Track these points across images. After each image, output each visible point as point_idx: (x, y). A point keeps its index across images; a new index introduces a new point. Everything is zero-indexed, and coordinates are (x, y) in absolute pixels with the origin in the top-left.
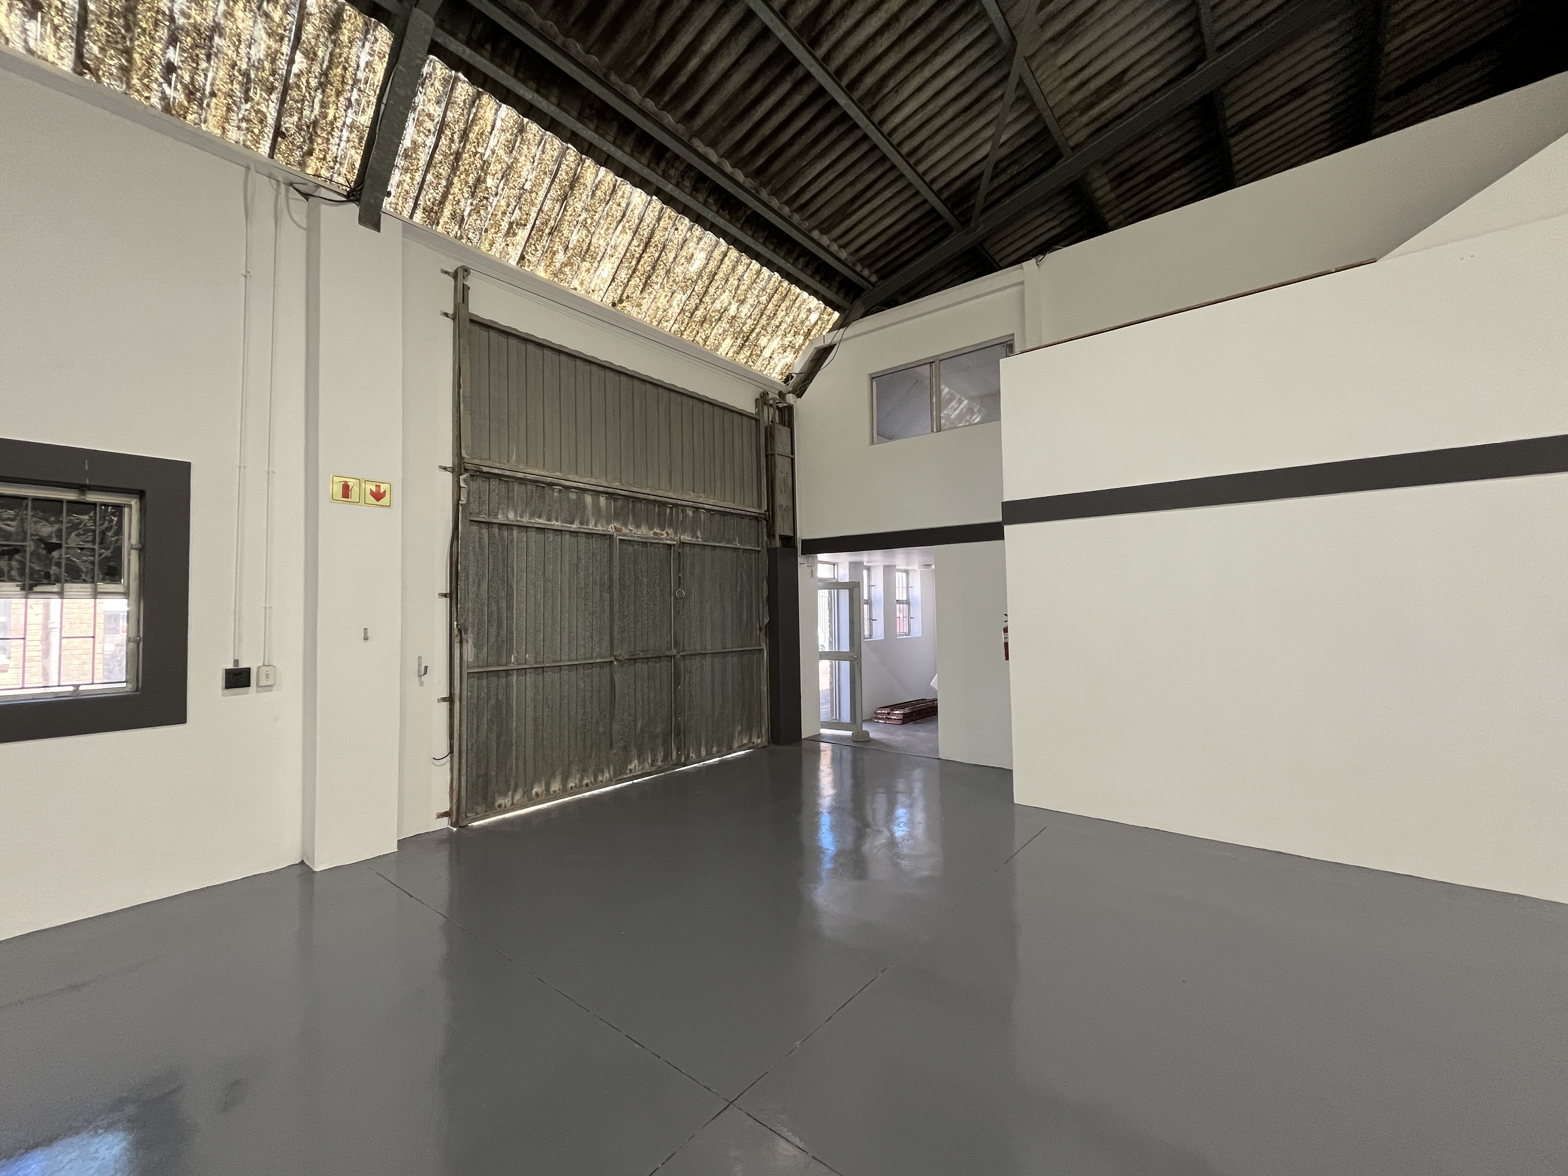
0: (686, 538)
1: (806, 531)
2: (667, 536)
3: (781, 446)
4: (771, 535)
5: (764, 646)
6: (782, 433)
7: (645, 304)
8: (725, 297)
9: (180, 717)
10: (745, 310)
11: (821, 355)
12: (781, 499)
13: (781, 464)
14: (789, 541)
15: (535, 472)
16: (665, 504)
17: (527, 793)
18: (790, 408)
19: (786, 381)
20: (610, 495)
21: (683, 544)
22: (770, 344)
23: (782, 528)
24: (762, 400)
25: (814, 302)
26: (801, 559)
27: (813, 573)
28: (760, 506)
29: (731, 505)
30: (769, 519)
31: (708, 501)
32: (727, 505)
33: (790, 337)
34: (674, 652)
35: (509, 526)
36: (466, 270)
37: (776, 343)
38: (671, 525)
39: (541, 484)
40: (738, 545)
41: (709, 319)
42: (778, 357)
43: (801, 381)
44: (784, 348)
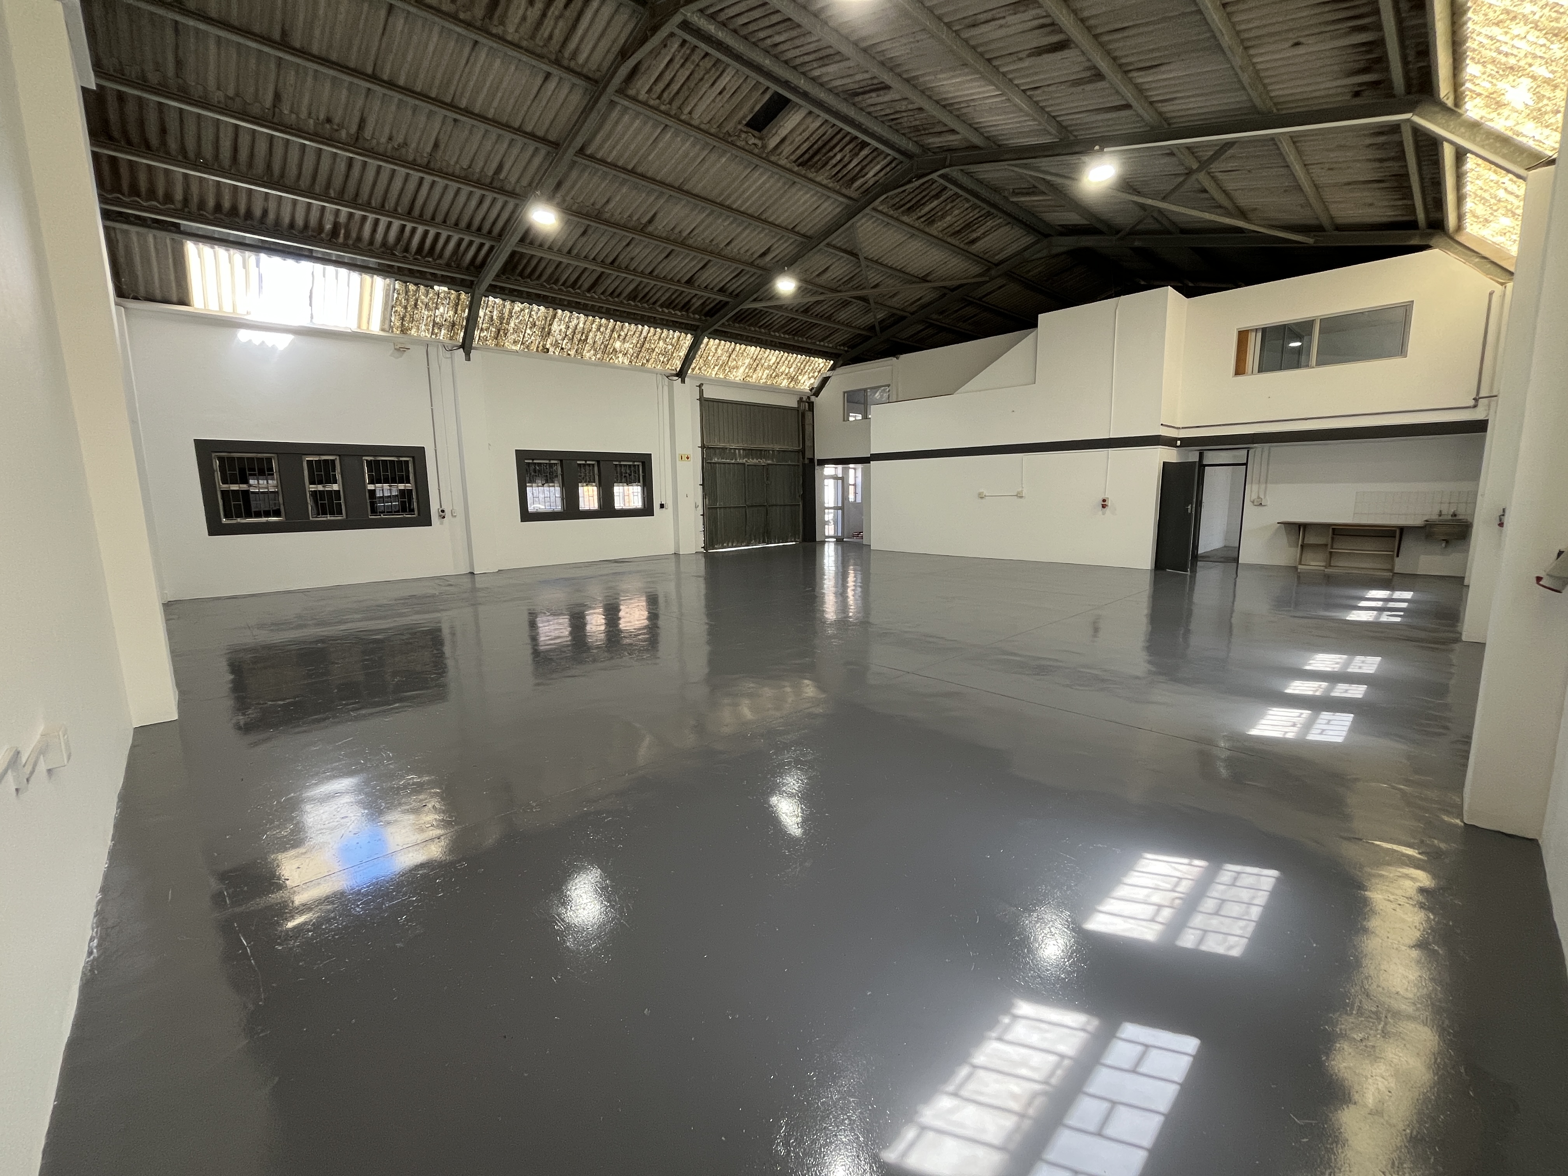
0: (769, 462)
1: (818, 456)
2: (763, 462)
3: (808, 421)
4: (804, 458)
5: (801, 503)
6: (809, 414)
7: (754, 376)
8: (784, 367)
9: (652, 515)
10: (792, 370)
11: (825, 380)
12: (808, 443)
13: (809, 428)
14: (812, 460)
15: (722, 445)
16: (763, 450)
17: (723, 545)
18: (813, 403)
19: (811, 390)
20: (744, 450)
21: (769, 464)
22: (802, 379)
23: (808, 455)
24: (800, 401)
25: (820, 360)
26: (817, 467)
27: (823, 473)
28: (799, 447)
29: (787, 447)
30: (803, 451)
31: (777, 447)
32: (785, 447)
33: (811, 374)
34: (766, 504)
35: (716, 463)
36: (703, 384)
37: (806, 376)
38: (765, 458)
39: (724, 449)
40: (790, 463)
41: (777, 375)
42: (806, 383)
43: (817, 391)
44: (810, 378)
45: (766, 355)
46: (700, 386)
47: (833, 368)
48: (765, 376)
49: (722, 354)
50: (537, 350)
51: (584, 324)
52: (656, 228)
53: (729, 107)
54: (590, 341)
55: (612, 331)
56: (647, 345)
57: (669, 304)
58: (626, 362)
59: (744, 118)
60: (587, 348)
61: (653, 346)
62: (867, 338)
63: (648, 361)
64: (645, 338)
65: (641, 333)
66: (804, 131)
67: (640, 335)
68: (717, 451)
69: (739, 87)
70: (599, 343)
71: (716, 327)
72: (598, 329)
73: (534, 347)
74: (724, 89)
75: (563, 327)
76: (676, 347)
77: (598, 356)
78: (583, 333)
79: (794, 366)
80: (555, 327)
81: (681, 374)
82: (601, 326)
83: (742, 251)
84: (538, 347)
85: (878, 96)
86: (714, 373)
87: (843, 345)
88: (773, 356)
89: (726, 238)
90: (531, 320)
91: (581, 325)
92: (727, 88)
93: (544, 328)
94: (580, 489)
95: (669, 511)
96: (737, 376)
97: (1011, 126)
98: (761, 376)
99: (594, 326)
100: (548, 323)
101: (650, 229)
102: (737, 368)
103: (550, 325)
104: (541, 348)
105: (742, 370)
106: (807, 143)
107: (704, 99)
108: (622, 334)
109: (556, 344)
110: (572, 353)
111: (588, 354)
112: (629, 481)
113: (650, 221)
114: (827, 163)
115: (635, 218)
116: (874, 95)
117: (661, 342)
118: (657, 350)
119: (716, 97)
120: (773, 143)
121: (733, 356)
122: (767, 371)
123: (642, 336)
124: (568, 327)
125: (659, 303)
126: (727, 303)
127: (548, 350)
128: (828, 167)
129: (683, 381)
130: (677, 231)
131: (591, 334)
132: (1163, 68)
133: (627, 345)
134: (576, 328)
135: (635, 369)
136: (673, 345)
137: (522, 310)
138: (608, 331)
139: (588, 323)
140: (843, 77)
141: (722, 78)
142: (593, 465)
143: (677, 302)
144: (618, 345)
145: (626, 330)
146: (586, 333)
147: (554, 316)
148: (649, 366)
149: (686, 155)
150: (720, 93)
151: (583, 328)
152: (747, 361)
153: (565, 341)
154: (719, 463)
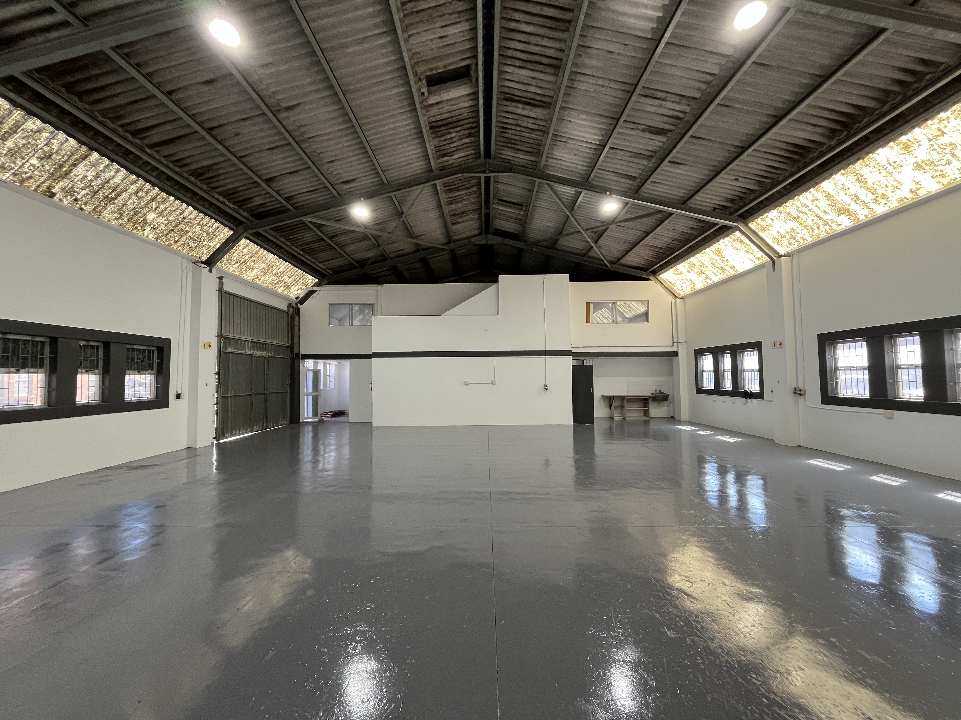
0: (269, 354)
1: (303, 352)
2: (265, 354)
3: (295, 322)
4: (292, 353)
5: (289, 391)
6: (297, 317)
7: (262, 280)
8: (285, 277)
9: (167, 406)
10: (290, 280)
11: (310, 293)
12: (296, 340)
13: (296, 328)
14: (298, 354)
15: (236, 336)
16: (263, 344)
17: (231, 433)
18: (299, 309)
19: (297, 298)
20: (251, 342)
21: (269, 356)
22: (294, 288)
23: (296, 351)
24: (290, 305)
25: (311, 277)
26: (301, 361)
27: (303, 366)
28: (288, 343)
29: (280, 343)
30: (291, 348)
31: (275, 342)
33: (301, 286)
34: (266, 392)
35: (229, 353)
36: (223, 277)
37: (296, 288)
38: (265, 351)
39: (237, 340)
40: (282, 356)
41: (278, 283)
42: (296, 292)
43: (303, 300)
44: (298, 289)
45: (278, 263)
46: (221, 278)
47: (317, 285)
48: (270, 280)
49: (246, 254)
50: (36, 190)
51: (122, 180)
52: (288, 118)
53: (437, 53)
54: (119, 201)
55: (153, 200)
56: (182, 226)
57: (229, 195)
58: (152, 237)
59: (436, 68)
60: (111, 208)
61: (188, 229)
62: (355, 267)
63: (176, 242)
64: (185, 218)
65: (183, 212)
66: (454, 105)
67: (181, 214)
68: (232, 341)
69: (454, 43)
70: (130, 207)
71: (260, 230)
72: (136, 193)
73: (31, 184)
74: (446, 36)
75: (90, 175)
76: (211, 236)
77: (120, 222)
78: (114, 190)
79: (293, 277)
80: (80, 169)
81: (210, 262)
82: (141, 190)
83: (335, 173)
84: (39, 186)
85: (523, 108)
86: (232, 269)
87: (331, 269)
88: (283, 266)
89: (333, 156)
90: (46, 149)
91: (117, 180)
92: (449, 38)
93: (61, 166)
94: (79, 376)
95: (184, 401)
96: (250, 276)
97: (567, 164)
98: (267, 280)
99: (132, 187)
100: (71, 162)
101: (283, 115)
102: (253, 269)
103: (75, 165)
104: (44, 187)
105: (255, 272)
106: (448, 114)
107: (428, 33)
108: (162, 206)
109: (69, 192)
110: (88, 208)
111: (106, 215)
112: (140, 370)
113: (288, 109)
114: (443, 136)
115: (278, 97)
116: (521, 106)
117: (198, 228)
118: (190, 234)
119: (435, 38)
120: (433, 100)
121: (255, 258)
122: (273, 277)
123: (182, 216)
124: (97, 177)
125: (218, 190)
126: (288, 210)
127: (53, 195)
128: (442, 139)
129: (211, 271)
130: (302, 130)
131: (124, 195)
132: (681, 166)
133: (161, 220)
134: (108, 182)
135: (160, 247)
136: (208, 234)
137: (39, 131)
138: (148, 198)
139: (127, 181)
140: (519, 82)
141: (454, 27)
142: (98, 347)
143: (240, 194)
144: (151, 216)
145: (168, 204)
146: (118, 191)
147: (85, 157)
148: (175, 248)
149: (375, 68)
150: (441, 38)
151: (118, 185)
152: (263, 265)
153: (84, 192)
154: (233, 353)
